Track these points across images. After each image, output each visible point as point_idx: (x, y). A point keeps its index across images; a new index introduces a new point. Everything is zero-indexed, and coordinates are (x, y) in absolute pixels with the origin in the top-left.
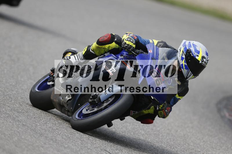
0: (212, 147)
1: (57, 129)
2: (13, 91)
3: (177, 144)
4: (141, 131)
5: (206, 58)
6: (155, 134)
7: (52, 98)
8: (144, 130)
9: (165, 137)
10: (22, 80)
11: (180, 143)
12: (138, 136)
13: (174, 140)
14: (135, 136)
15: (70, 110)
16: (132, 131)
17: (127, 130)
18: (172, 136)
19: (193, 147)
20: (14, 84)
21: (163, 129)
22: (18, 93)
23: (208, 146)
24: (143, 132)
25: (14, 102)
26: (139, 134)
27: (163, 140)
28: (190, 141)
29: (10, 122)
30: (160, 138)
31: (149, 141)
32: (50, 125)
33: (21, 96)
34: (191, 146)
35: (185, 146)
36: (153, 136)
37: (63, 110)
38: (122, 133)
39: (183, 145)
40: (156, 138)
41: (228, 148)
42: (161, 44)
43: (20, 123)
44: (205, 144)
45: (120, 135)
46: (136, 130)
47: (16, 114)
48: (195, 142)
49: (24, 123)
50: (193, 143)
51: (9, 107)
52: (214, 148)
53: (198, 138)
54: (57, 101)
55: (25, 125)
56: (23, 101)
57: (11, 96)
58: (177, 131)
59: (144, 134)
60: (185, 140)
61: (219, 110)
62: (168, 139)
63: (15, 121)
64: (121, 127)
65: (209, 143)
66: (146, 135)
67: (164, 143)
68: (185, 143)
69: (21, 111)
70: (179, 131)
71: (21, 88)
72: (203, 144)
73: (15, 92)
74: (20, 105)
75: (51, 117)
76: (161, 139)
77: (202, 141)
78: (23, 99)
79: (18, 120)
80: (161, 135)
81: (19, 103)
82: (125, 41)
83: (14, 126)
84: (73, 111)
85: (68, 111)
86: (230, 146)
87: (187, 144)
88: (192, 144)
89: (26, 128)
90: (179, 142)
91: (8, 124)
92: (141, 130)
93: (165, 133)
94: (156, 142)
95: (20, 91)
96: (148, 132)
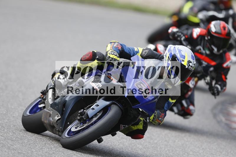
0: (212, 154)
1: (53, 153)
2: (4, 119)
3: (177, 155)
4: (138, 146)
5: (192, 62)
6: (153, 147)
7: (43, 120)
8: (141, 144)
9: (163, 149)
10: (13, 107)
11: (180, 153)
12: (136, 151)
13: (172, 151)
14: (133, 152)
15: (60, 130)
16: (129, 147)
17: (124, 146)
18: (170, 147)
19: (193, 156)
20: (5, 112)
21: (160, 141)
22: (10, 122)
23: (208, 153)
24: (141, 147)
25: (7, 131)
26: (137, 149)
27: (162, 152)
28: (189, 150)
29: (6, 152)
30: (159, 150)
31: (147, 155)
32: (46, 150)
33: (13, 124)
34: (191, 155)
35: (184, 155)
36: (151, 149)
37: (54, 130)
38: (120, 149)
39: (183, 155)
40: (155, 151)
41: (228, 153)
42: (146, 51)
43: (16, 152)
44: (205, 152)
45: (118, 152)
46: (133, 145)
47: (10, 142)
48: (194, 150)
49: (19, 151)
50: (192, 151)
51: (2, 136)
52: (214, 155)
53: (197, 146)
54: (48, 122)
55: (21, 153)
56: (16, 129)
57: (3, 125)
58: (175, 141)
59: (142, 147)
60: (184, 150)
61: (215, 116)
62: (166, 151)
63: (10, 150)
64: (118, 143)
65: (208, 150)
66: (144, 150)
67: (163, 155)
68: (184, 152)
69: (14, 139)
70: (177, 141)
71: (13, 115)
72: (202, 151)
73: (7, 121)
74: (14, 133)
75: (46, 142)
76: (159, 152)
77: (201, 148)
78: (16, 127)
79: (14, 149)
80: (159, 147)
81: (12, 131)
82: (109, 55)
83: (9, 155)
84: (62, 130)
85: (59, 131)
86: (230, 151)
87: (186, 154)
88: (191, 153)
89: (22, 156)
90: (178, 152)
91: (4, 154)
92: (138, 144)
93: (162, 145)
94: (154, 155)
95: (12, 119)
96: (146, 146)
